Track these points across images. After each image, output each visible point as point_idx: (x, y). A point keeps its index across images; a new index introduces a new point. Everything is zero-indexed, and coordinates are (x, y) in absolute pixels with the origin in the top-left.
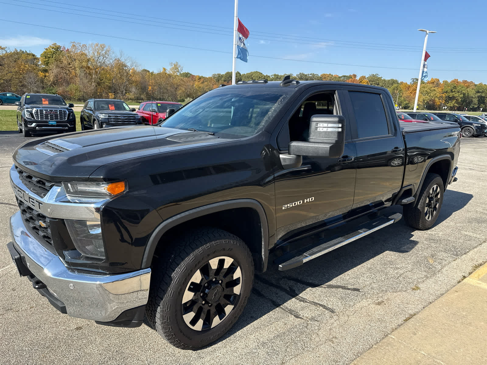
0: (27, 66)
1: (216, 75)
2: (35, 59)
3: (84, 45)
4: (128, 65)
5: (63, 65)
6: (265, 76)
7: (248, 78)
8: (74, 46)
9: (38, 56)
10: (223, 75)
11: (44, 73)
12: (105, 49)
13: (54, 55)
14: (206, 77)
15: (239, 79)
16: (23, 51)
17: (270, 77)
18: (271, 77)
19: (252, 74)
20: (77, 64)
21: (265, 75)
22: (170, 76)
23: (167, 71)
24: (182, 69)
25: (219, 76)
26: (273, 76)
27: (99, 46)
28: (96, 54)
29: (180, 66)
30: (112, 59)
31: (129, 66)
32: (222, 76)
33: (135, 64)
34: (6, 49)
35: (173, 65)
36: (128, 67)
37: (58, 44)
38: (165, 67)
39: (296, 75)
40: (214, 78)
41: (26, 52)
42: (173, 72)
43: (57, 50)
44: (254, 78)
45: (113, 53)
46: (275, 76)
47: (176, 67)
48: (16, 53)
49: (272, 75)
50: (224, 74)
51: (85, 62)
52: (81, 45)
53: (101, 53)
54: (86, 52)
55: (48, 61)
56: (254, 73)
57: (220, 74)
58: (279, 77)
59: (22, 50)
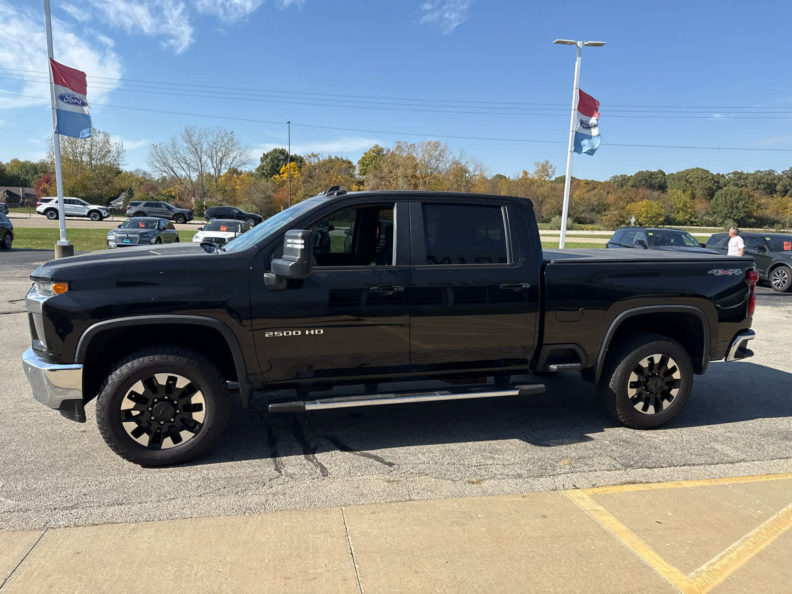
0: (340, 177)
1: (618, 177)
2: (350, 167)
3: (413, 144)
4: (470, 170)
5: (383, 175)
6: (713, 176)
7: (679, 180)
8: (399, 147)
9: (355, 163)
10: (631, 176)
11: (358, 186)
12: (439, 148)
13: (374, 161)
14: (600, 181)
15: (660, 183)
16: (338, 158)
17: (725, 178)
18: (727, 177)
19: (688, 172)
20: (400, 172)
21: (715, 173)
22: (533, 182)
23: (529, 175)
24: (555, 171)
25: (624, 179)
26: (731, 176)
27: (432, 144)
28: (426, 156)
29: (551, 167)
30: (449, 162)
31: (472, 171)
32: (629, 178)
33: (480, 168)
34: (319, 157)
35: (541, 166)
36: (470, 172)
37: (381, 146)
38: (526, 170)
39: (781, 172)
40: (614, 182)
41: (342, 158)
42: (538, 176)
43: (379, 154)
44: (690, 180)
45: (451, 153)
46: (736, 174)
47: (544, 169)
48: (331, 161)
49: (729, 174)
50: (633, 175)
51: (410, 169)
52: (409, 145)
53: (434, 154)
54: (414, 154)
55: (366, 169)
56: (692, 171)
57: (625, 176)
58: (743, 177)
59: (338, 156)
